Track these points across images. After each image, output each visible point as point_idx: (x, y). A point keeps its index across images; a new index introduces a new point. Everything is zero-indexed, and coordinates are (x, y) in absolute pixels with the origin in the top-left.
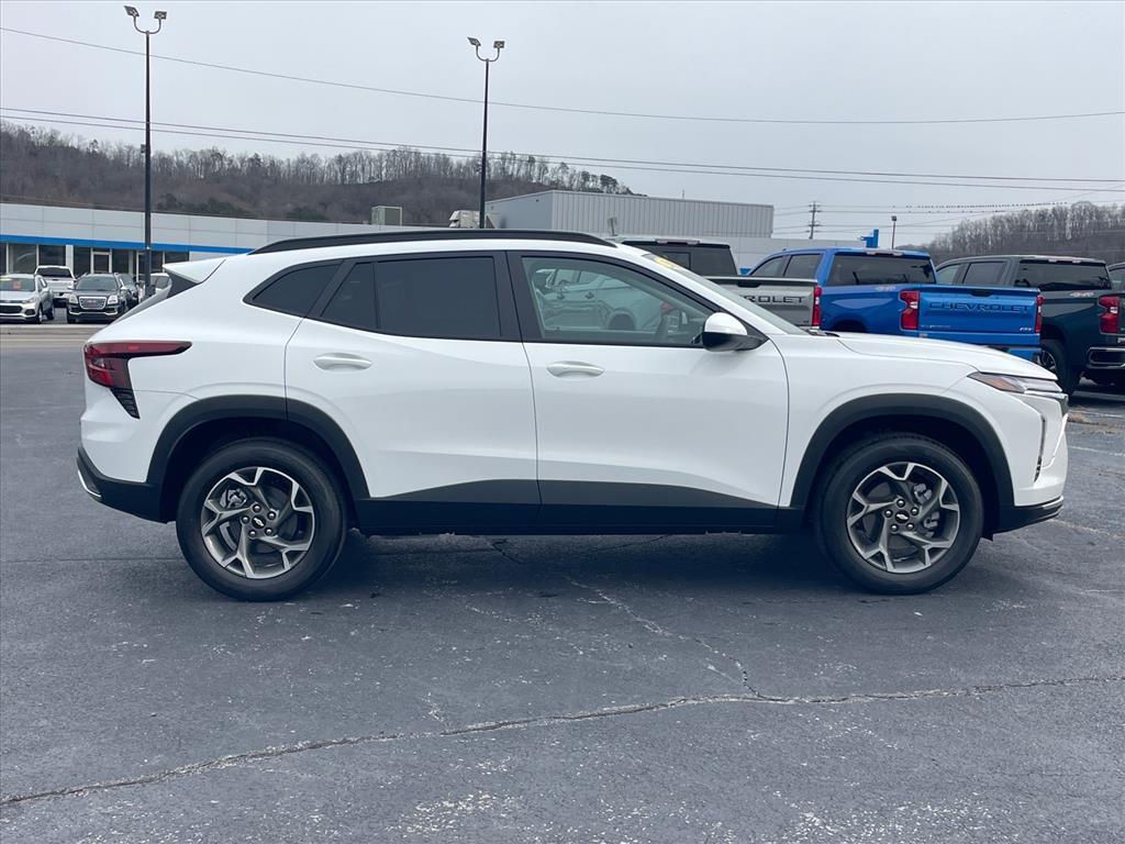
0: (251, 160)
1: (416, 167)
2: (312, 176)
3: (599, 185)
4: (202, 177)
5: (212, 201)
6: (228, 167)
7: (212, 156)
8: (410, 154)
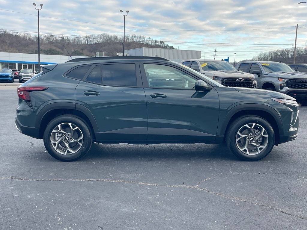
0: (62, 37)
1: (108, 39)
2: (79, 42)
3: (159, 44)
4: (48, 42)
5: (51, 49)
6: (55, 39)
7: (50, 36)
8: (106, 35)
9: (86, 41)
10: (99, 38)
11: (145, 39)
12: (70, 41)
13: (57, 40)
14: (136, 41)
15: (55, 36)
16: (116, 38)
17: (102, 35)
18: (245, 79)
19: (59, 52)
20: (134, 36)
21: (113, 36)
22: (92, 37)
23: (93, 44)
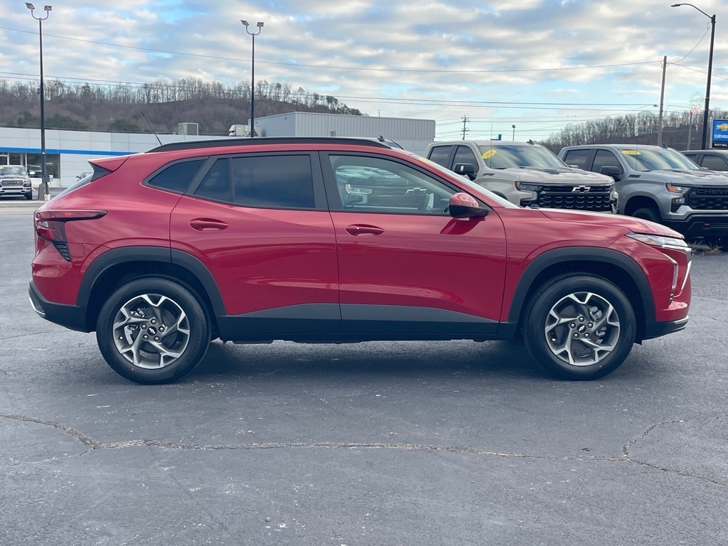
0: (84, 87)
1: (199, 91)
2: (126, 98)
3: (325, 102)
4: (49, 99)
5: (57, 116)
6: (67, 92)
7: (56, 84)
8: (195, 82)
9: (146, 97)
10: (177, 88)
11: (289, 91)
12: (104, 96)
13: (71, 94)
14: (268, 95)
15: (67, 84)
16: (220, 86)
17: (184, 81)
18: (592, 187)
19: (77, 122)
20: (263, 83)
21: (211, 83)
22: (159, 86)
23: (163, 103)
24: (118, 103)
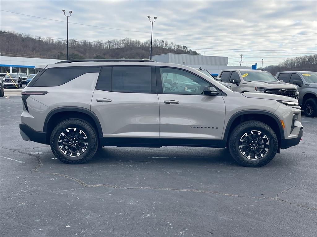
0: (84, 42)
1: (130, 44)
2: (101, 46)
3: (182, 49)
4: (70, 47)
5: (73, 54)
6: (77, 44)
7: (73, 41)
8: (128, 40)
9: (109, 46)
10: (121, 43)
11: (167, 44)
12: (92, 46)
14: (158, 45)
15: (77, 41)
16: (139, 42)
17: (124, 39)
18: (288, 90)
20: (157, 40)
21: (135, 41)
22: (114, 41)
23: (115, 48)
24: (97, 48)
